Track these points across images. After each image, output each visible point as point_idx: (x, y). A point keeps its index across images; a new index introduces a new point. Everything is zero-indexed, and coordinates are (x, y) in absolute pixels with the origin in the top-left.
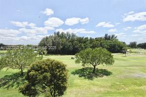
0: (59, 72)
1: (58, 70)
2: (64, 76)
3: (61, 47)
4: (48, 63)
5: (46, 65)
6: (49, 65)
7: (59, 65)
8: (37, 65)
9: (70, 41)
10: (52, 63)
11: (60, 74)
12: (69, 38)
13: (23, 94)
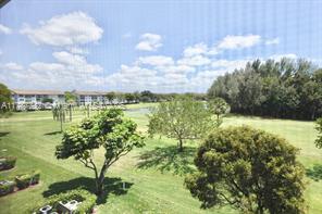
0: (279, 165)
1: (274, 159)
2: (295, 179)
3: (263, 98)
4: (246, 138)
5: (242, 141)
6: (248, 143)
7: (278, 148)
8: (220, 139)
9: (292, 83)
10: (256, 138)
11: (282, 172)
12: (288, 73)
13: (192, 192)
